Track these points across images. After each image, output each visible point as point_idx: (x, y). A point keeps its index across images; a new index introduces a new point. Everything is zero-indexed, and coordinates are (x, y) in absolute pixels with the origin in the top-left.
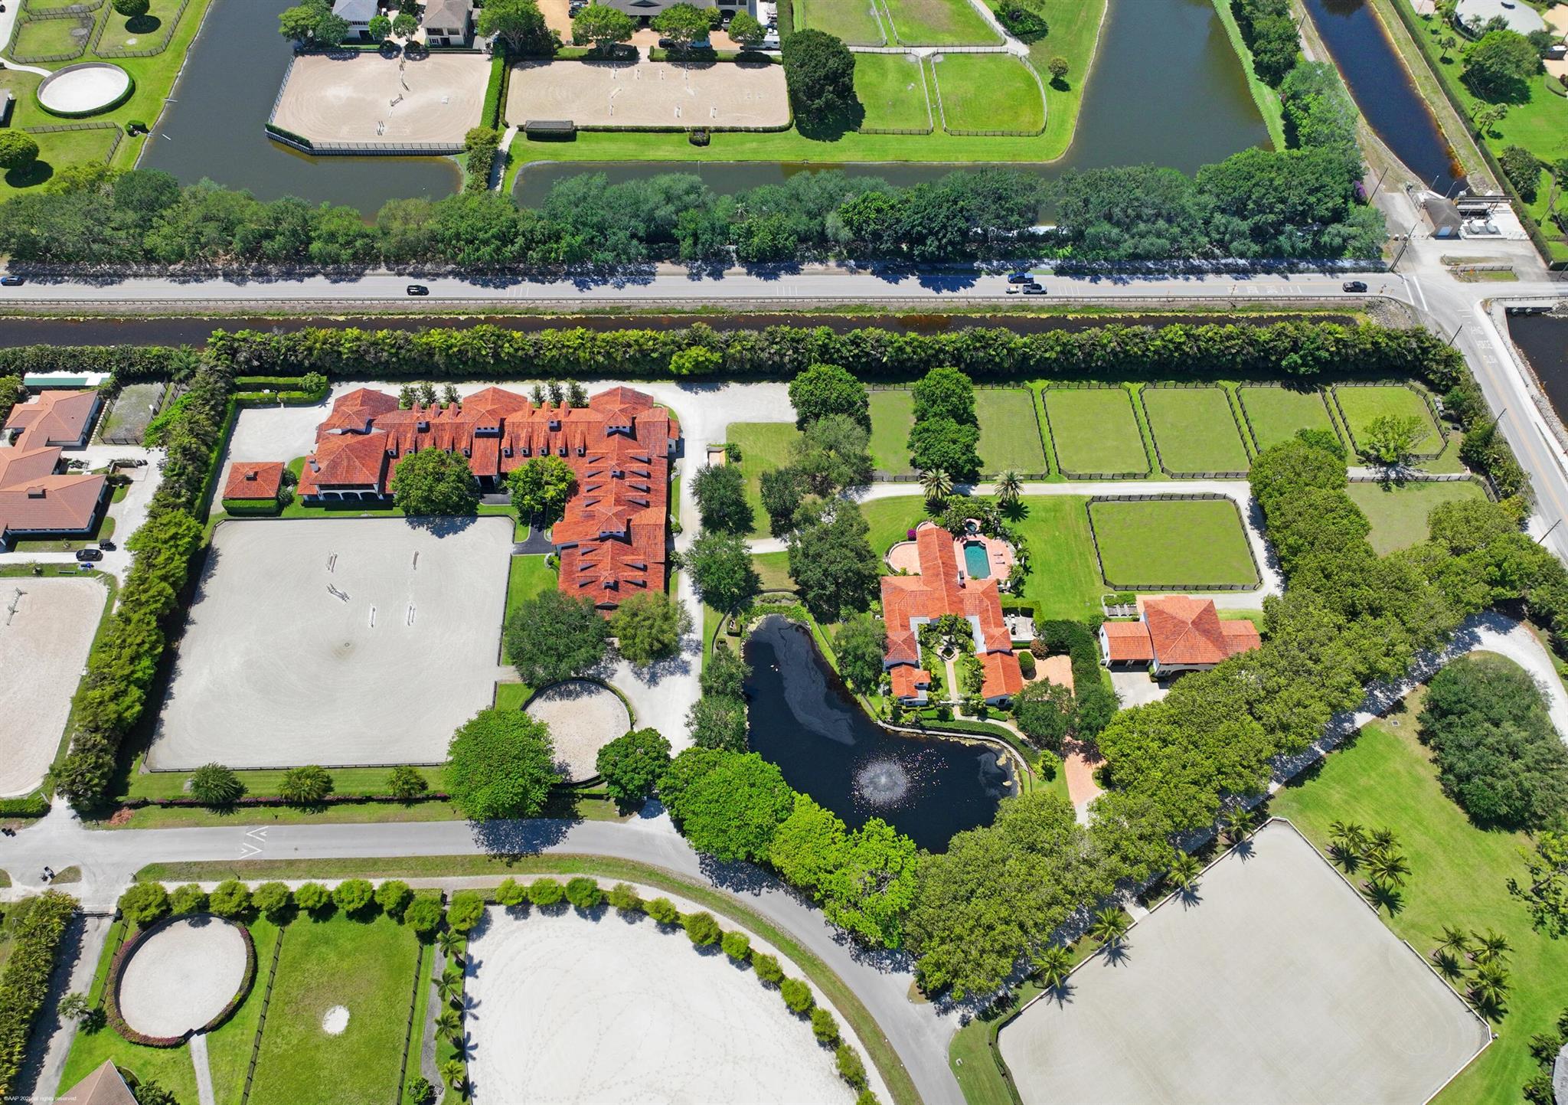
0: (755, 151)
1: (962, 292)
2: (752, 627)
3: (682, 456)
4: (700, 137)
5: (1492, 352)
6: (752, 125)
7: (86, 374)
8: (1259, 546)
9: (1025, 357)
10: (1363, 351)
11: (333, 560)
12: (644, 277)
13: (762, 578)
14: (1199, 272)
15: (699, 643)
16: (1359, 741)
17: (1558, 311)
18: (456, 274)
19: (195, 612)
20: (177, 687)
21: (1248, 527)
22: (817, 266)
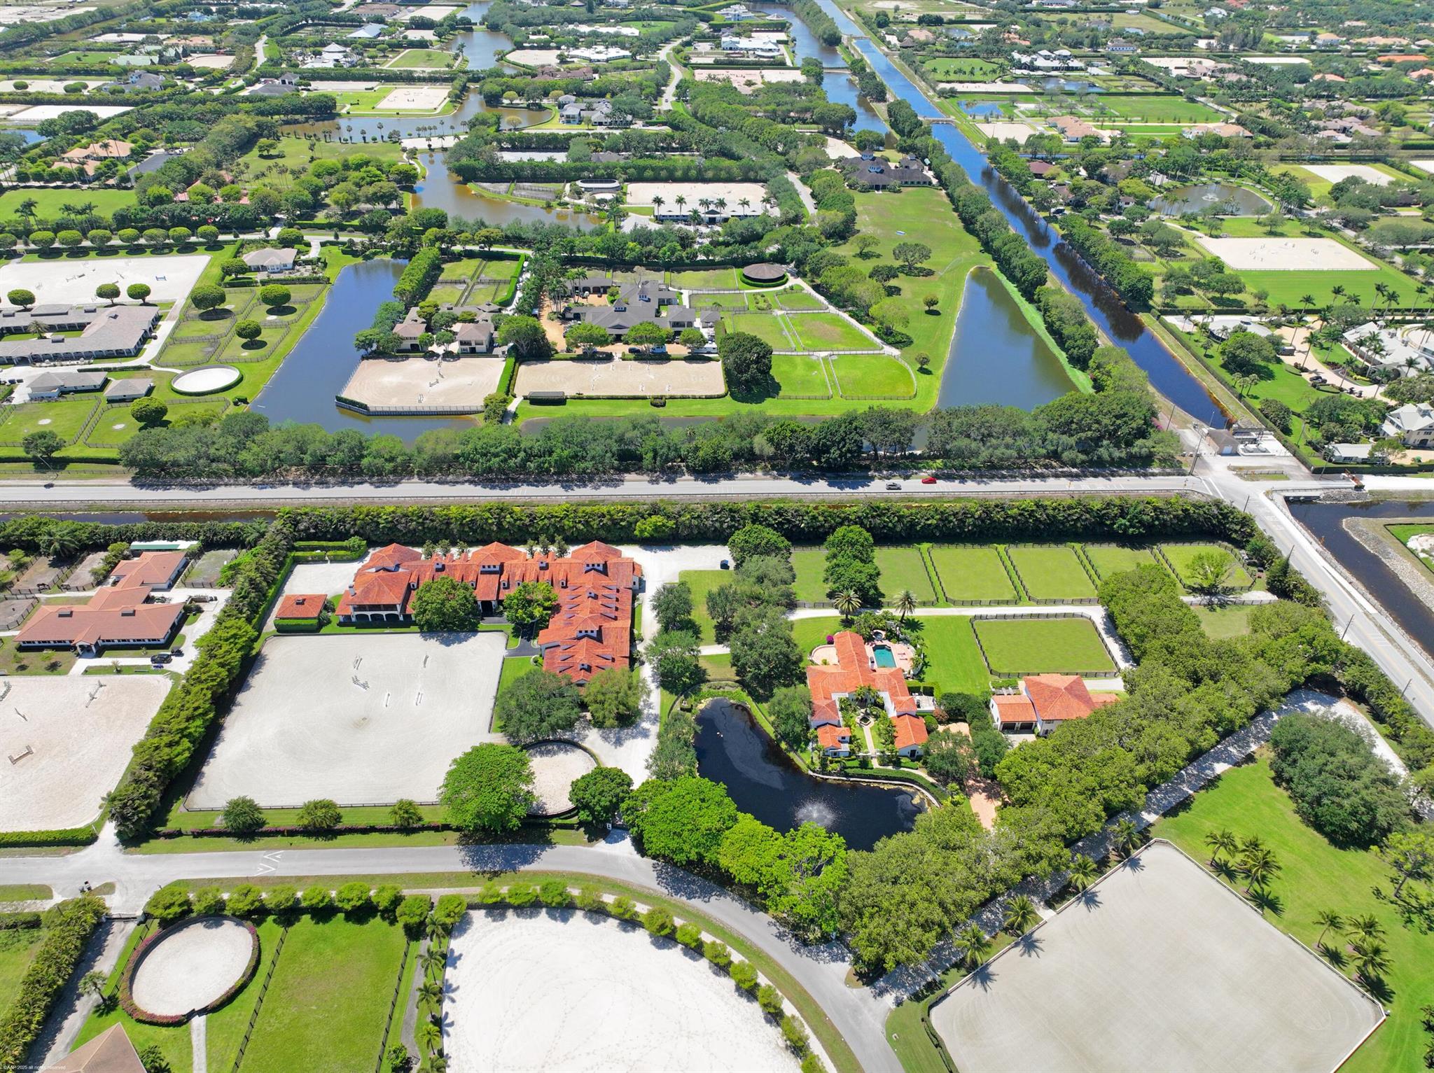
0: (700, 410)
1: (861, 489)
2: (701, 706)
3: (644, 591)
4: (659, 402)
5: (1279, 523)
6: (697, 394)
7: (179, 542)
8: (1115, 648)
9: (913, 524)
10: (1176, 517)
11: (358, 661)
12: (615, 483)
13: (709, 671)
14: (1042, 477)
15: (656, 716)
16: (1220, 783)
17: (1325, 499)
18: (471, 482)
19: (241, 697)
20: (219, 750)
21: (1104, 636)
22: (748, 475)
